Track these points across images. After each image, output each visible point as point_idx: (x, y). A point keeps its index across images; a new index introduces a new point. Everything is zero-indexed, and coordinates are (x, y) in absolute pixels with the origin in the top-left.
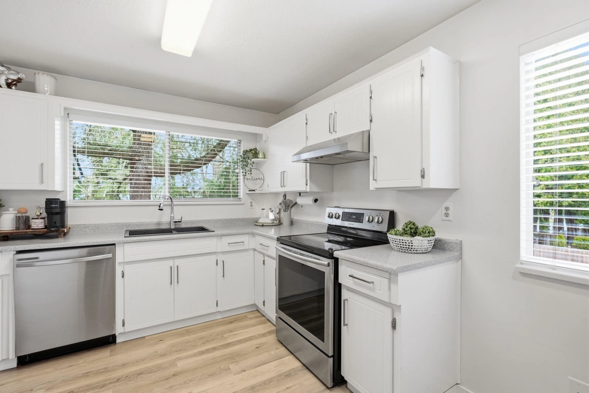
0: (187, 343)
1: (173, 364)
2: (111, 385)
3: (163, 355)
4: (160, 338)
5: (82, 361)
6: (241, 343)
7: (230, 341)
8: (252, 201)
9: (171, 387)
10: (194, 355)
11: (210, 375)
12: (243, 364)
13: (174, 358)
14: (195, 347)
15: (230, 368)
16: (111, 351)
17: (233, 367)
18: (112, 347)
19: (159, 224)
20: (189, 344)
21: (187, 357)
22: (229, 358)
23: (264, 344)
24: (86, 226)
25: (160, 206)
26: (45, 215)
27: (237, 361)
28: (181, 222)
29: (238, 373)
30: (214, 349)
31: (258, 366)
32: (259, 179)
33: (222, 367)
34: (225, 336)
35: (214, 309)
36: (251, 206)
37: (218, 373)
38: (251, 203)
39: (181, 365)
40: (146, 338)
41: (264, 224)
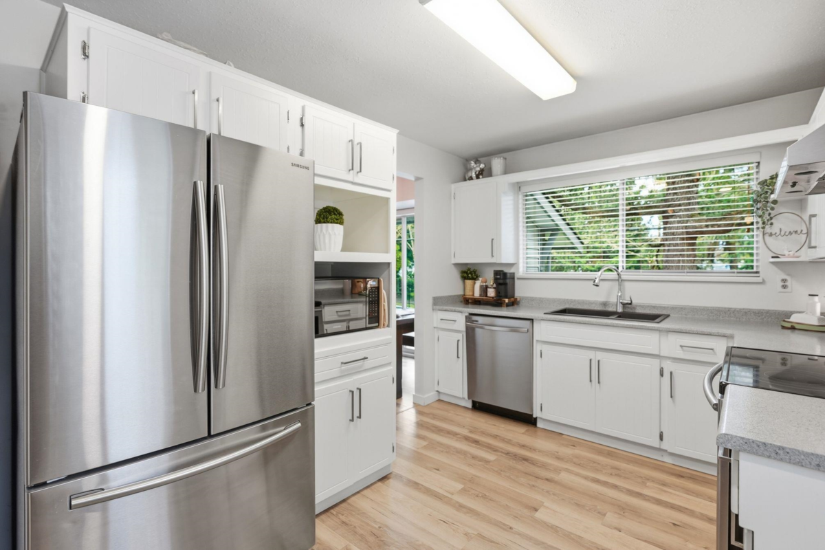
0: (595, 462)
1: (557, 470)
2: (500, 454)
3: (559, 458)
4: (574, 443)
5: (503, 426)
6: (658, 504)
7: (646, 492)
8: (785, 277)
9: (533, 486)
10: (586, 478)
11: (578, 505)
12: (627, 523)
13: (565, 467)
14: (597, 470)
15: (607, 515)
16: (526, 431)
17: (611, 517)
18: (531, 428)
19: (605, 304)
20: (595, 465)
21: (577, 474)
22: (619, 506)
23: (694, 528)
24: (533, 299)
25: (594, 282)
26: (495, 286)
27: (624, 516)
28: (630, 304)
29: (609, 526)
30: (615, 487)
31: (645, 541)
32: (796, 232)
33: (598, 507)
34: (648, 484)
35: (655, 442)
36: (784, 287)
37: (587, 508)
38: (784, 281)
39: (564, 477)
40: (564, 436)
41: (797, 326)
